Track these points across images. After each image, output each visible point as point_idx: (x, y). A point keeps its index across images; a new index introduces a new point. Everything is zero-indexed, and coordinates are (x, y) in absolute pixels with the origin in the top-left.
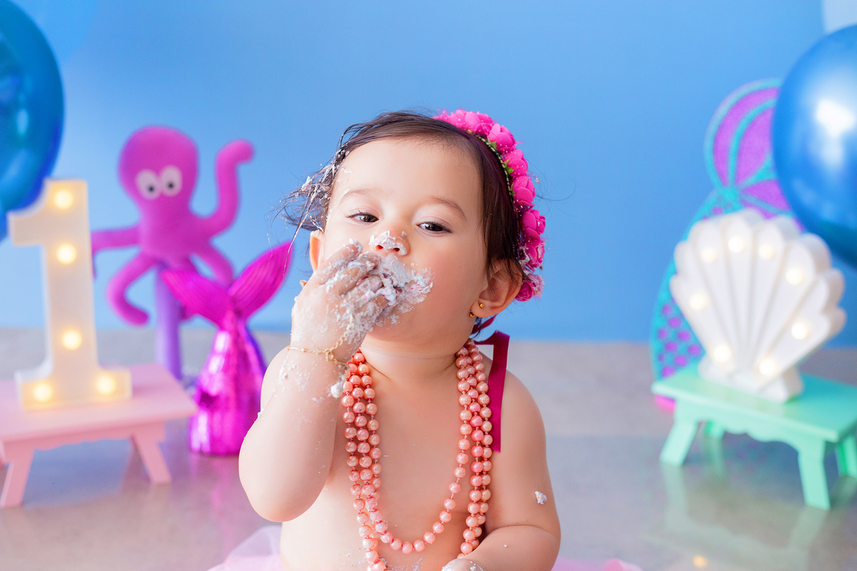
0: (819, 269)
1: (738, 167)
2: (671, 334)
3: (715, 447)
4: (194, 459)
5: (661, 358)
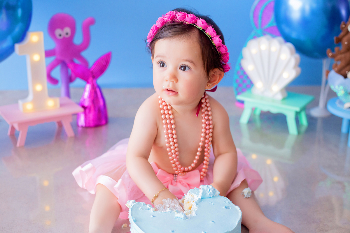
0: (292, 54)
1: (262, 22)
2: (240, 81)
3: (257, 118)
4: (80, 129)
5: (237, 89)
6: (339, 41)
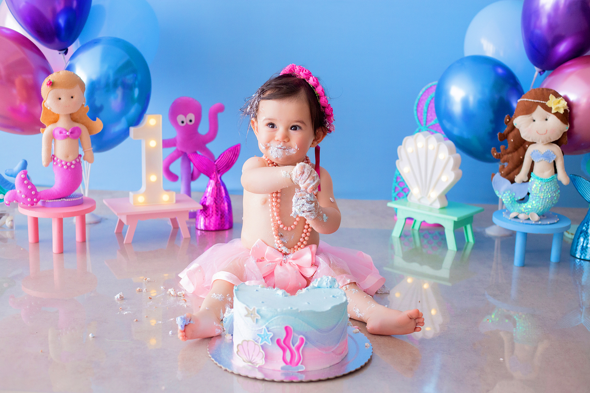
4: (199, 232)
6: (504, 137)
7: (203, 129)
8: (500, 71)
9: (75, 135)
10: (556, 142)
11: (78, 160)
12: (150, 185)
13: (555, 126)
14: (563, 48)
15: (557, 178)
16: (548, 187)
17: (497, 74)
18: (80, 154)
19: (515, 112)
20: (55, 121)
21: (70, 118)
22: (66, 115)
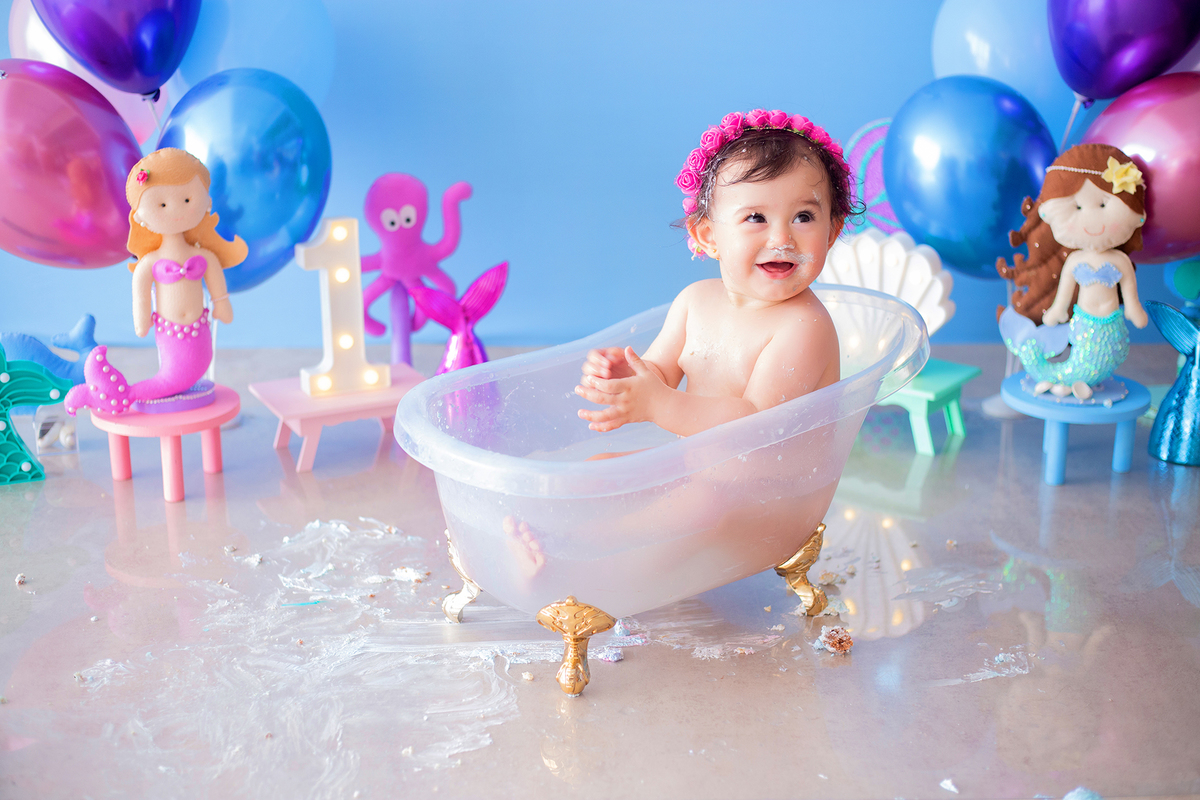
6: (1021, 240)
7: (432, 233)
8: (1007, 104)
9: (197, 271)
10: (1122, 248)
11: (203, 320)
12: (341, 357)
13: (1119, 218)
14: (1129, 58)
15: (1124, 316)
16: (1107, 334)
17: (1001, 111)
18: (205, 306)
19: (1041, 192)
20: (156, 247)
21: (183, 240)
22: (177, 235)
